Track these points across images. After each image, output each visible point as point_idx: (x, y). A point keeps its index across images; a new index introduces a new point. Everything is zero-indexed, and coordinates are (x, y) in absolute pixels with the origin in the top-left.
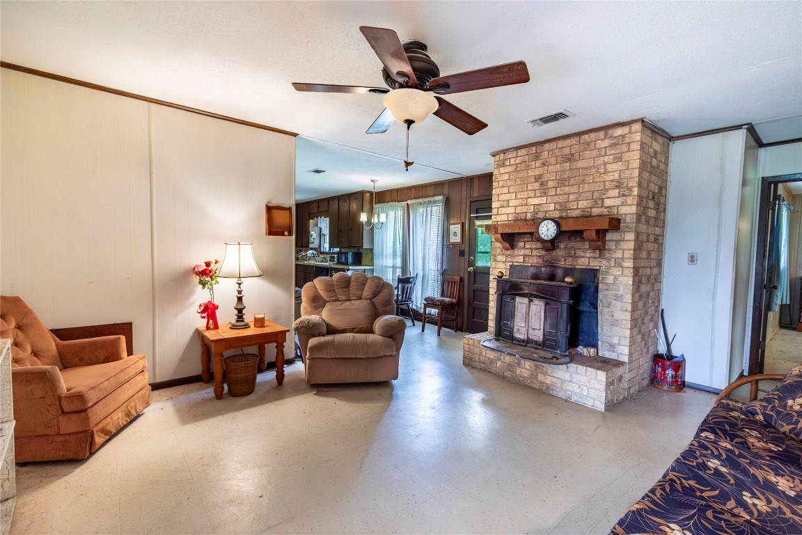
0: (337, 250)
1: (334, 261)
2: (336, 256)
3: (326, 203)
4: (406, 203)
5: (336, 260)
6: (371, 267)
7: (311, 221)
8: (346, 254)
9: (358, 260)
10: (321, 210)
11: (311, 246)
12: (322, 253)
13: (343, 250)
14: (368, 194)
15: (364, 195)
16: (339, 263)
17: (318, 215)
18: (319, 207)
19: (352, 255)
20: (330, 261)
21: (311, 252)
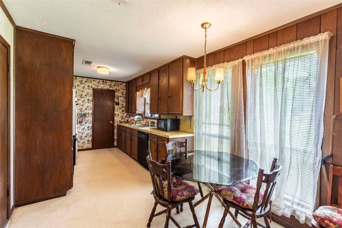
0: (157, 116)
1: (154, 126)
2: (156, 121)
3: (148, 76)
4: (240, 60)
5: (156, 125)
6: (191, 135)
7: (137, 92)
8: (166, 120)
9: (176, 126)
10: (145, 82)
11: (137, 112)
12: (146, 118)
13: (162, 117)
14: (188, 60)
15: (185, 61)
16: (159, 128)
17: (142, 87)
18: (143, 80)
19: (171, 122)
20: (151, 126)
21: (137, 117)
